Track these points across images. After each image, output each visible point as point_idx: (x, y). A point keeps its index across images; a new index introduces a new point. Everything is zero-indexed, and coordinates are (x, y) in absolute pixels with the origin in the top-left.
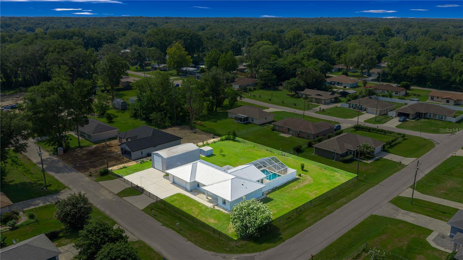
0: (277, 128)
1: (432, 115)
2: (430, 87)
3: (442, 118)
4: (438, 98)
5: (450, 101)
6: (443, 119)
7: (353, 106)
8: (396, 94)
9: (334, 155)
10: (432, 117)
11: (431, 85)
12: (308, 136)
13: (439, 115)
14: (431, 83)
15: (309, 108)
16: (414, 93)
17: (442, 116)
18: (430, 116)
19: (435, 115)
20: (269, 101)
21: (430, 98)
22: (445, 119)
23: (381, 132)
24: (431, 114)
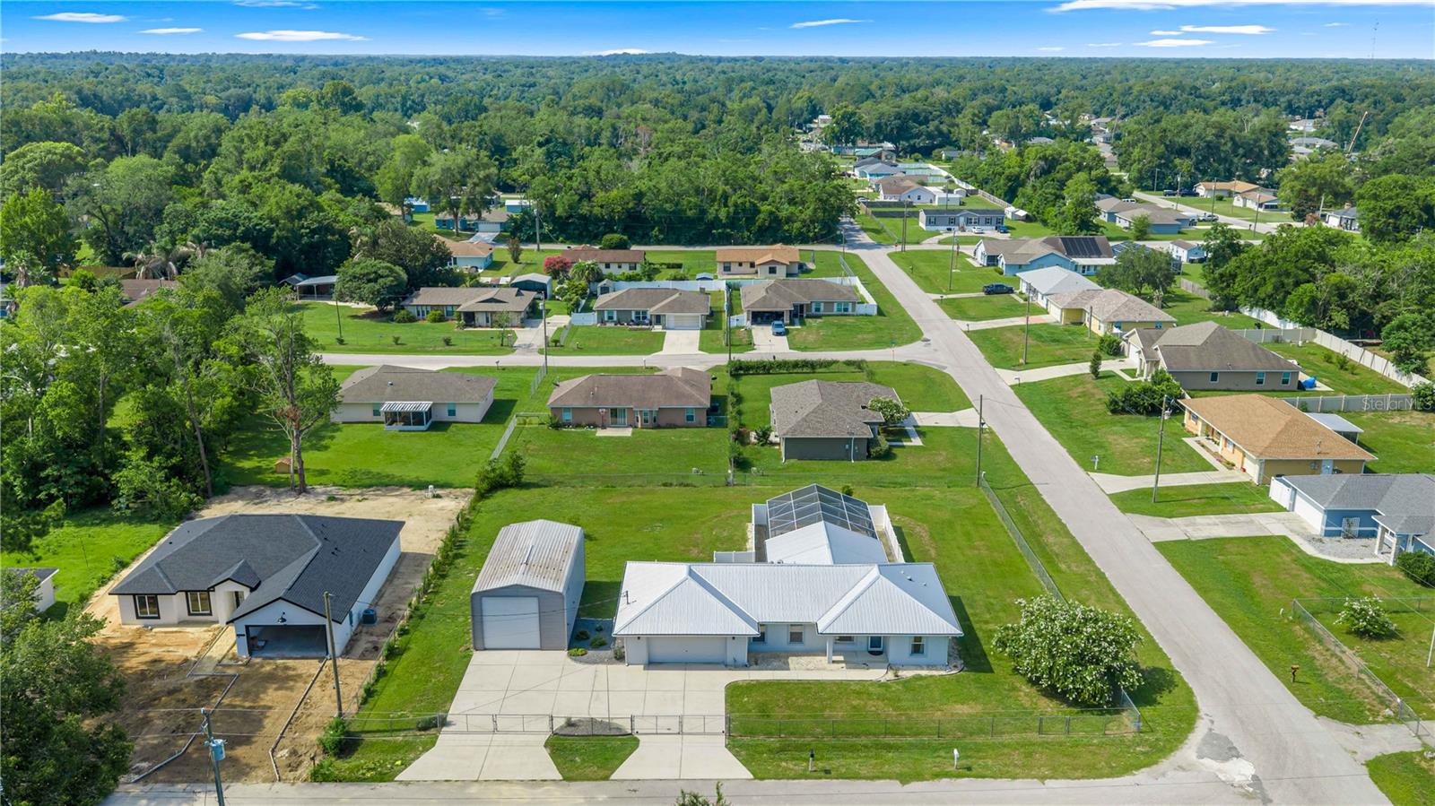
0: (567, 417)
1: (822, 308)
2: (659, 242)
3: (846, 310)
4: (740, 264)
5: (778, 268)
6: (850, 311)
7: (611, 318)
8: (630, 269)
9: (847, 446)
10: (821, 313)
11: (661, 236)
12: (690, 418)
13: (839, 304)
14: (661, 231)
15: (507, 346)
16: (667, 262)
17: (846, 304)
18: (818, 310)
19: (829, 304)
20: (338, 346)
21: (720, 268)
22: (854, 310)
23: (803, 366)
24: (818, 304)
